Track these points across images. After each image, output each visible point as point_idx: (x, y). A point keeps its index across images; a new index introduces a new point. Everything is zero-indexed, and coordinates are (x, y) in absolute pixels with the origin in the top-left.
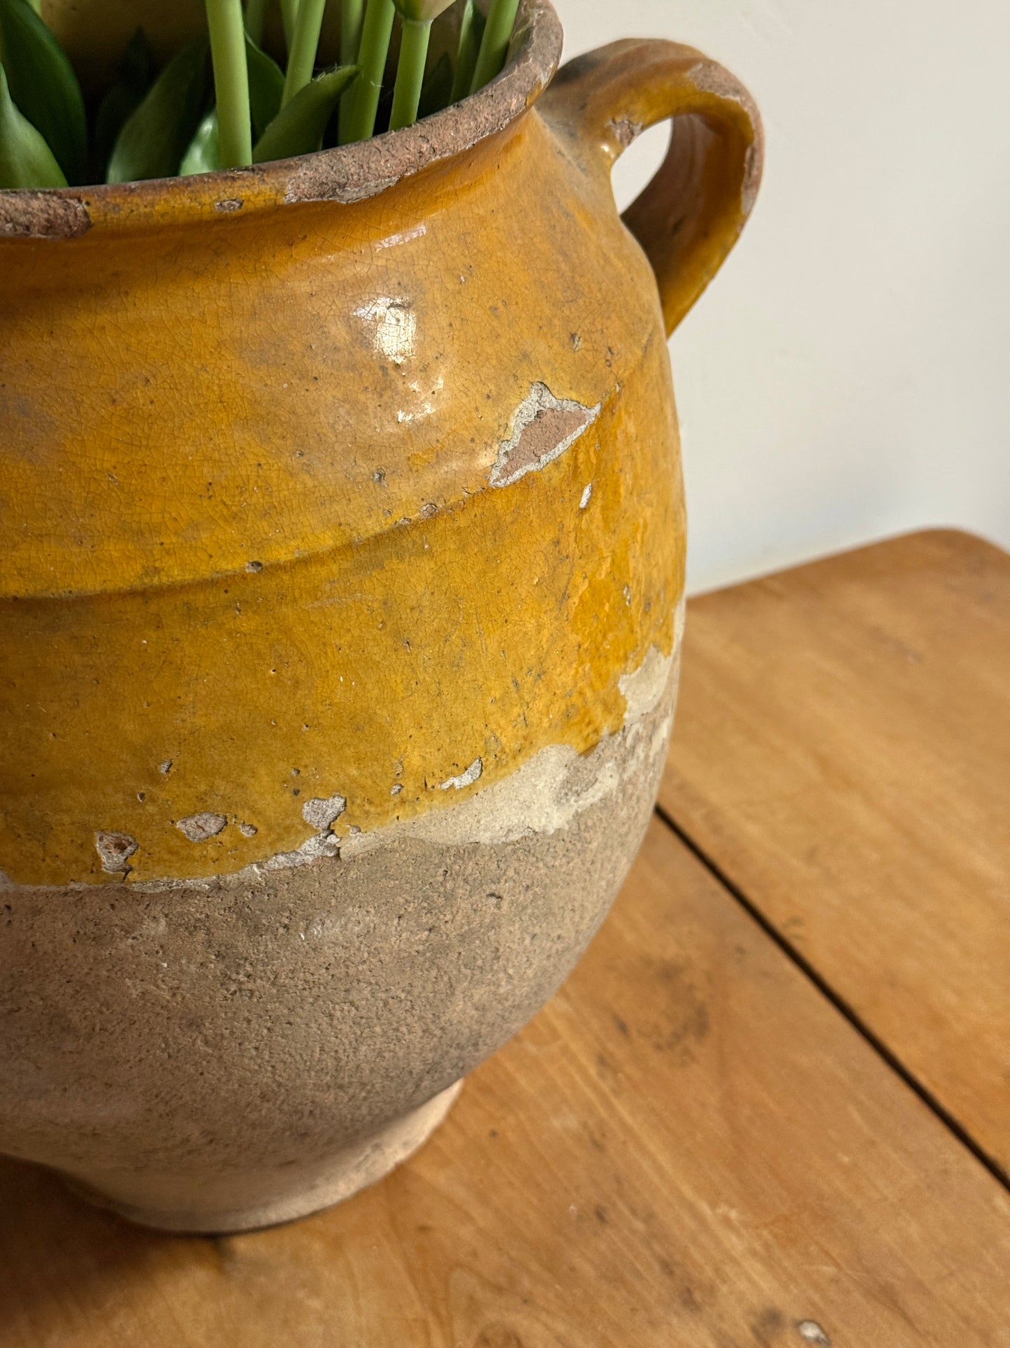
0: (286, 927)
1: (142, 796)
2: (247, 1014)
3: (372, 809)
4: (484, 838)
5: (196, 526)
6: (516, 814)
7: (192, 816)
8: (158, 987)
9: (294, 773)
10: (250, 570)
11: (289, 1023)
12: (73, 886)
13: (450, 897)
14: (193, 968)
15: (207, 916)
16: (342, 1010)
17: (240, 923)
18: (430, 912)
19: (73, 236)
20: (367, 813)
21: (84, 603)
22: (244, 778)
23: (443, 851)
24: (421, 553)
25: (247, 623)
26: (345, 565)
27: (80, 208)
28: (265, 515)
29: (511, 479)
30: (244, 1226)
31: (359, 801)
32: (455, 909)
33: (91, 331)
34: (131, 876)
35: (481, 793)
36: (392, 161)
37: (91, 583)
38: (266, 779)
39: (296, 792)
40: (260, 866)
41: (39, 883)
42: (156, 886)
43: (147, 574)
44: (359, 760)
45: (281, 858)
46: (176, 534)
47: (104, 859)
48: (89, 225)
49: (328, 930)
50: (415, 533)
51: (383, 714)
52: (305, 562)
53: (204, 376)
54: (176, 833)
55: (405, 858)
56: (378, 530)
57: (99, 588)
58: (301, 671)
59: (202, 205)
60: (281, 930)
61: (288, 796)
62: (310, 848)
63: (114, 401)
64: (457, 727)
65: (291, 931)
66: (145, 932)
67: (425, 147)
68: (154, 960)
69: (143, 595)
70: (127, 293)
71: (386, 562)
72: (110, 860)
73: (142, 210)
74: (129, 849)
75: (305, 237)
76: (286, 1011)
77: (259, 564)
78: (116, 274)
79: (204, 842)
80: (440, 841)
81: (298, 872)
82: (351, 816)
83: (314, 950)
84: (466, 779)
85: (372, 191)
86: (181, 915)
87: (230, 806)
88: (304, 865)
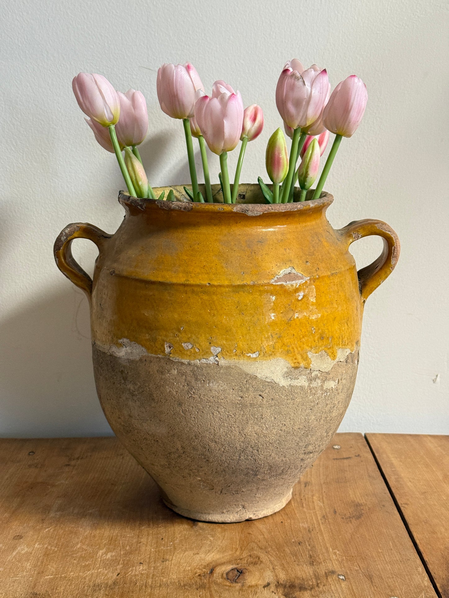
0: (204, 381)
1: (176, 335)
2: (192, 405)
3: (228, 354)
4: (259, 376)
5: (199, 273)
6: (269, 373)
7: (186, 343)
8: (173, 390)
9: (210, 338)
10: (208, 285)
11: (202, 412)
12: (159, 356)
13: (248, 389)
14: (181, 386)
15: (186, 372)
16: (216, 413)
17: (193, 376)
18: (241, 391)
19: (189, 211)
20: (226, 354)
21: (172, 285)
22: (198, 336)
23: (247, 375)
24: (249, 293)
25: (205, 297)
26: (230, 289)
27: (191, 205)
28: (214, 274)
29: (277, 284)
30: (202, 519)
31: (225, 350)
32: (249, 394)
33: (191, 233)
34: (171, 355)
35: (258, 362)
36: (261, 209)
37: (174, 281)
38: (204, 338)
39: (210, 343)
40: (199, 361)
41: (152, 353)
42: (176, 359)
43: (186, 281)
44: (226, 340)
45: (204, 360)
46: (194, 274)
47: (166, 349)
48: (192, 209)
49: (214, 386)
50: (248, 287)
51: (234, 330)
52: (220, 286)
53: (210, 245)
54: (182, 346)
55: (236, 372)
56: (239, 284)
57: (176, 282)
58: (216, 312)
59: (215, 208)
60: (203, 382)
61: (208, 343)
62: (212, 359)
63: (191, 247)
64: (253, 340)
65: (205, 383)
66: (172, 373)
67: (270, 208)
68: (173, 382)
69: (184, 285)
70: (200, 227)
71: (240, 292)
72: (167, 350)
73: (203, 207)
74: (172, 348)
75: (240, 222)
76: (202, 408)
77: (210, 284)
78: (198, 222)
79: (187, 350)
80: (246, 371)
81: (208, 365)
82: (222, 354)
83: (210, 390)
84: (254, 356)
85: (256, 215)
86: (180, 370)
87: (194, 342)
88: (210, 364)
